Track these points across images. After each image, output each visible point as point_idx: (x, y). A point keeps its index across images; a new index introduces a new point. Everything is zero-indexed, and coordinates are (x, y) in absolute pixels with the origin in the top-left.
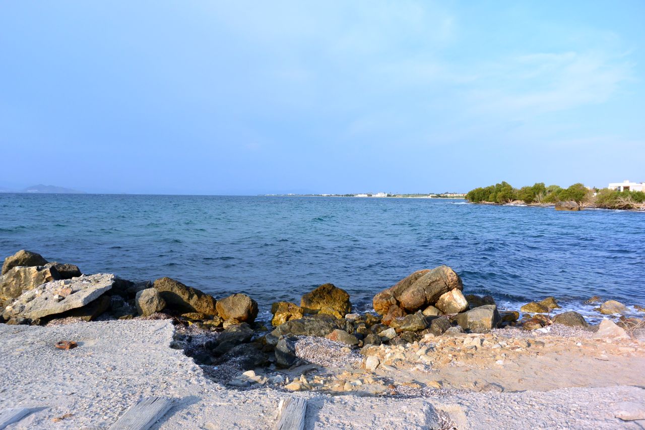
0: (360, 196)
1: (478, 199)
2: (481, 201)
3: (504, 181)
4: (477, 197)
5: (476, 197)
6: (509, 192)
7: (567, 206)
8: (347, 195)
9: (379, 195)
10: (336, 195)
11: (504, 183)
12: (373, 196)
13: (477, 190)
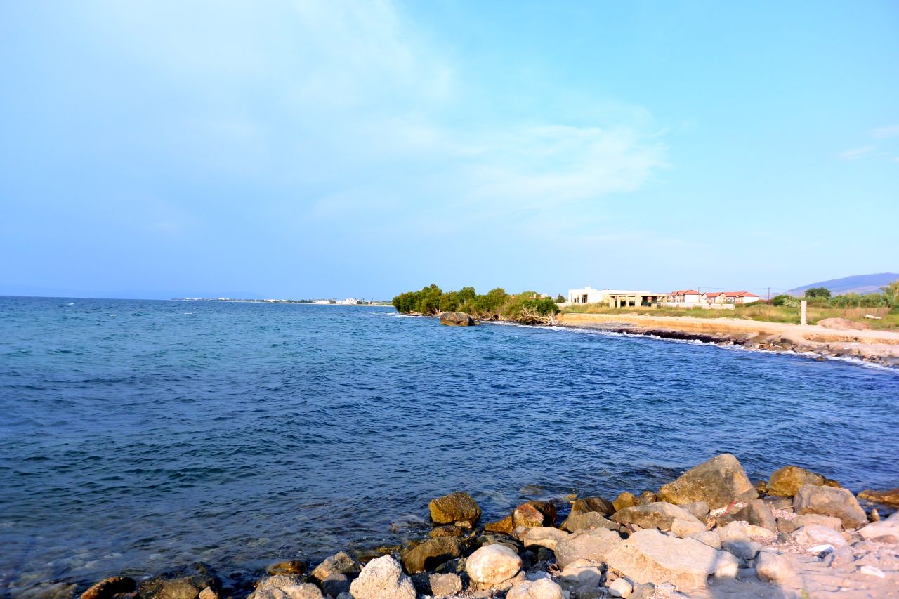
0: (320, 302)
1: (405, 308)
2: (408, 310)
3: (433, 283)
4: (405, 304)
5: (402, 305)
6: (436, 298)
7: (452, 318)
8: (302, 301)
9: (347, 302)
10: (289, 301)
11: (433, 286)
12: (338, 303)
13: (403, 295)
